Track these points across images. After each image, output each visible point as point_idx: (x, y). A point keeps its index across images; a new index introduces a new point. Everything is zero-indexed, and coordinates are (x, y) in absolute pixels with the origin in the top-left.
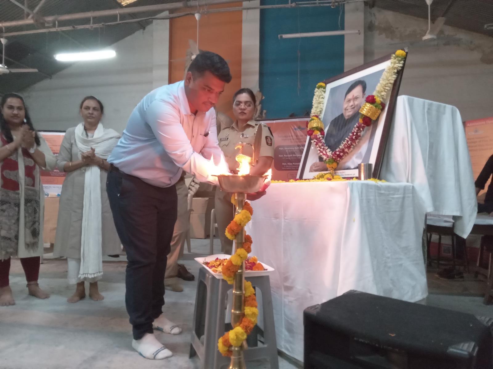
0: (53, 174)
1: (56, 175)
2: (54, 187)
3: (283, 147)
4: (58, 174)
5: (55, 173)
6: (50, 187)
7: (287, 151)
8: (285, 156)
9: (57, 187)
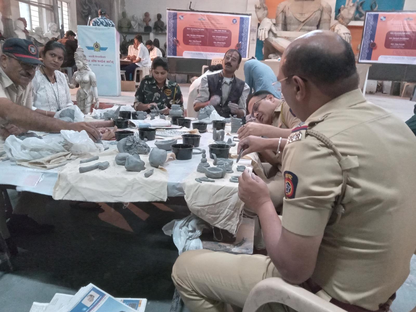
0: (216, 45)
1: (218, 46)
2: (217, 54)
3: (394, 32)
4: (221, 45)
5: (218, 44)
6: (215, 54)
7: (396, 35)
8: (394, 38)
9: (219, 55)
